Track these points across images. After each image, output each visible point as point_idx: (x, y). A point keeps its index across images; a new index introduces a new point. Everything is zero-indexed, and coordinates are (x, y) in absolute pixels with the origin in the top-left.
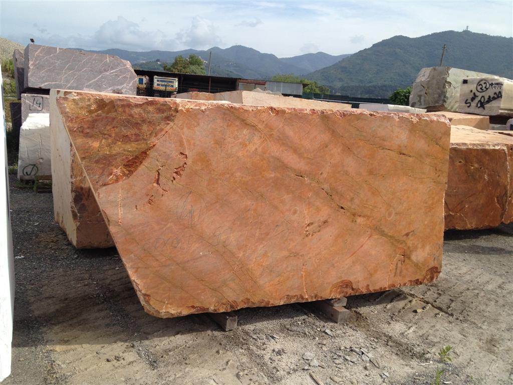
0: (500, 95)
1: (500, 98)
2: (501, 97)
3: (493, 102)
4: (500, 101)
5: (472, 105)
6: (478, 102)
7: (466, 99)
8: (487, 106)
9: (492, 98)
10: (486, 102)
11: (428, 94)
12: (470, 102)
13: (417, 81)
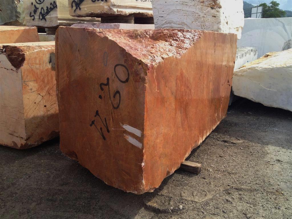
0: (55, 6)
1: (56, 8)
2: (56, 6)
3: (51, 13)
4: (56, 11)
5: (35, 17)
6: (40, 15)
7: (30, 12)
8: (47, 17)
9: (50, 9)
10: (46, 13)
11: (2, 11)
12: (34, 14)
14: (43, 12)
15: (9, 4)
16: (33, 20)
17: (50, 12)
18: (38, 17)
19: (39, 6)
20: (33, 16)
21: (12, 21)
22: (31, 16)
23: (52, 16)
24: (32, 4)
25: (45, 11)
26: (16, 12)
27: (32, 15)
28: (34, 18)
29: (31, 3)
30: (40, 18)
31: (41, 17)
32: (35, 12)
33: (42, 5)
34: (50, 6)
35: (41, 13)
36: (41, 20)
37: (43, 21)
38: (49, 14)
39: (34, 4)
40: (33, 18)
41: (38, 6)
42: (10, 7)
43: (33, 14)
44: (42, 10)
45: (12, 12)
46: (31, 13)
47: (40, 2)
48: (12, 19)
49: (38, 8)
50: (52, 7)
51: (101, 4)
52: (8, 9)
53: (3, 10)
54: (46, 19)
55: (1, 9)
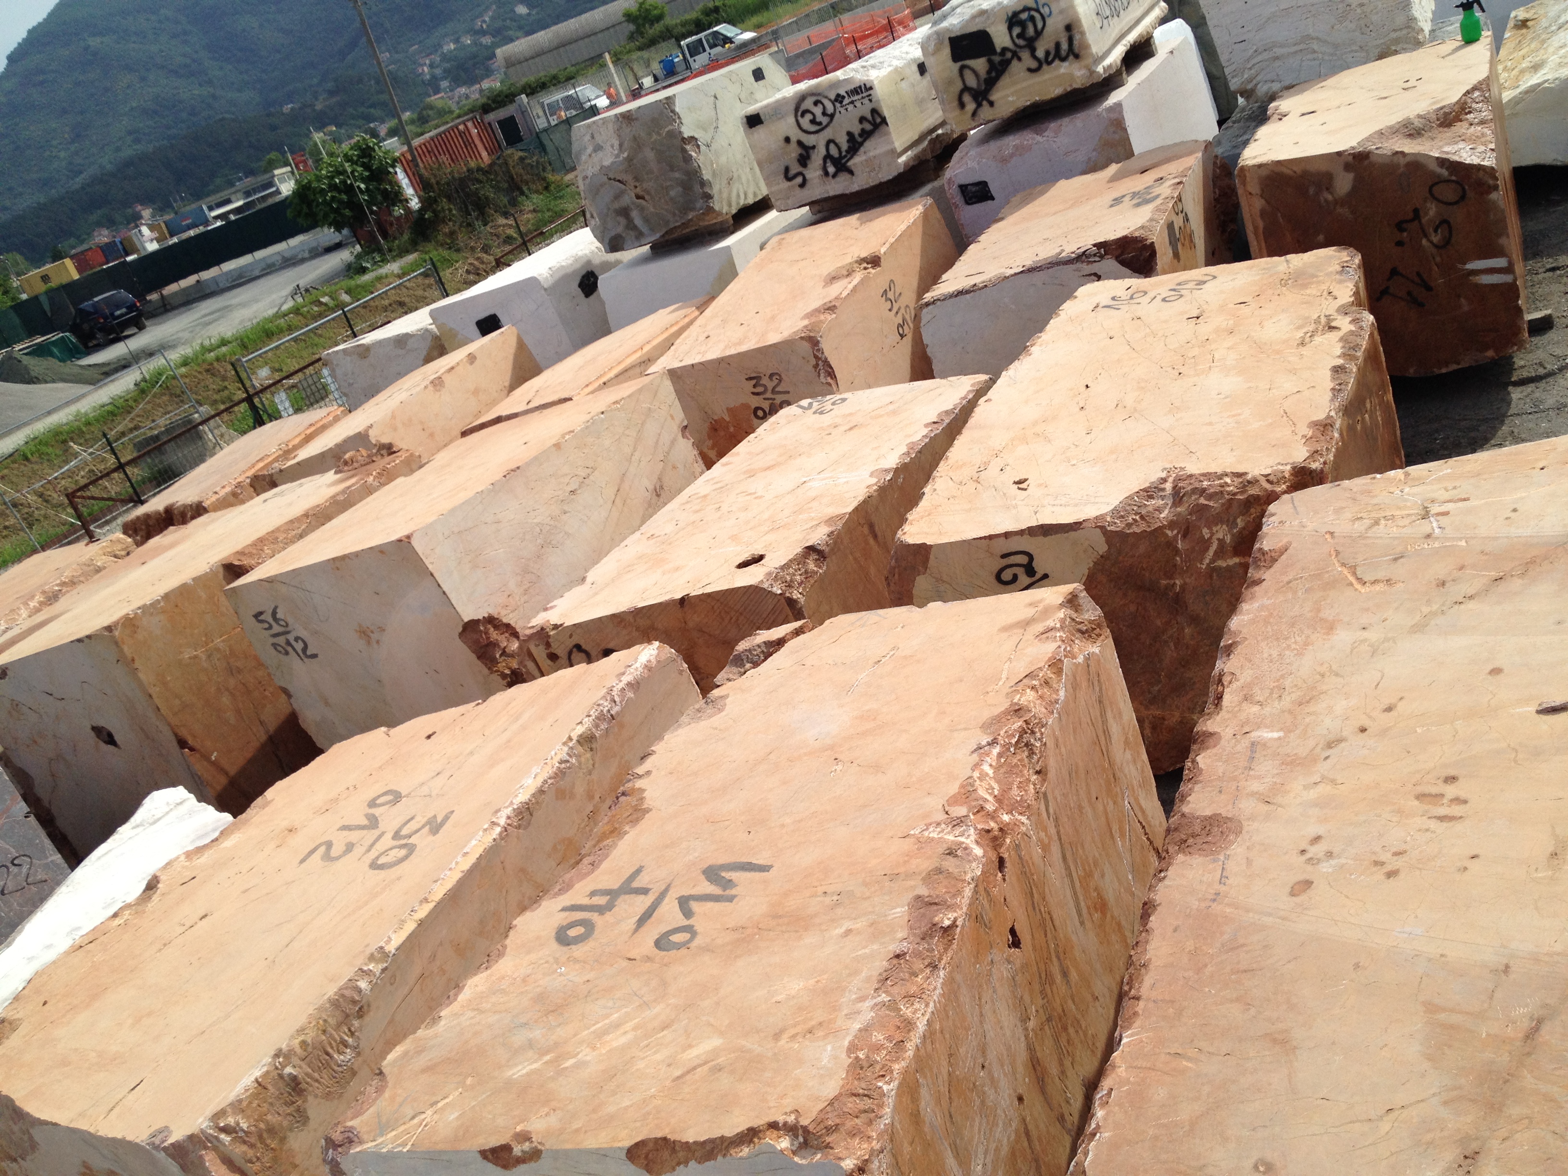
0: (878, 120)
1: (884, 126)
2: (884, 121)
3: (868, 144)
4: (888, 134)
5: (807, 177)
6: (825, 162)
7: (782, 169)
8: (855, 162)
9: (860, 135)
10: (847, 152)
11: (647, 197)
12: (801, 169)
13: (589, 174)
14: (834, 151)
15: (672, 169)
16: (802, 185)
17: (861, 144)
18: (820, 172)
19: (819, 141)
20: (800, 174)
21: (690, 216)
22: (788, 178)
23: (871, 154)
24: (787, 140)
25: (845, 147)
26: (703, 183)
27: (792, 172)
28: (805, 181)
29: (781, 138)
30: (826, 174)
31: (831, 169)
32: (804, 160)
33: (827, 134)
34: (860, 127)
35: (828, 157)
36: (834, 176)
37: (843, 177)
38: (862, 149)
39: (794, 139)
40: (799, 180)
41: (809, 140)
42: (677, 175)
43: (795, 168)
44: (832, 146)
45: (687, 188)
46: (787, 169)
47: (817, 128)
48: (693, 209)
49: (814, 147)
50: (868, 127)
51: (1062, 71)
53: (648, 193)
54: (853, 168)
55: (641, 193)
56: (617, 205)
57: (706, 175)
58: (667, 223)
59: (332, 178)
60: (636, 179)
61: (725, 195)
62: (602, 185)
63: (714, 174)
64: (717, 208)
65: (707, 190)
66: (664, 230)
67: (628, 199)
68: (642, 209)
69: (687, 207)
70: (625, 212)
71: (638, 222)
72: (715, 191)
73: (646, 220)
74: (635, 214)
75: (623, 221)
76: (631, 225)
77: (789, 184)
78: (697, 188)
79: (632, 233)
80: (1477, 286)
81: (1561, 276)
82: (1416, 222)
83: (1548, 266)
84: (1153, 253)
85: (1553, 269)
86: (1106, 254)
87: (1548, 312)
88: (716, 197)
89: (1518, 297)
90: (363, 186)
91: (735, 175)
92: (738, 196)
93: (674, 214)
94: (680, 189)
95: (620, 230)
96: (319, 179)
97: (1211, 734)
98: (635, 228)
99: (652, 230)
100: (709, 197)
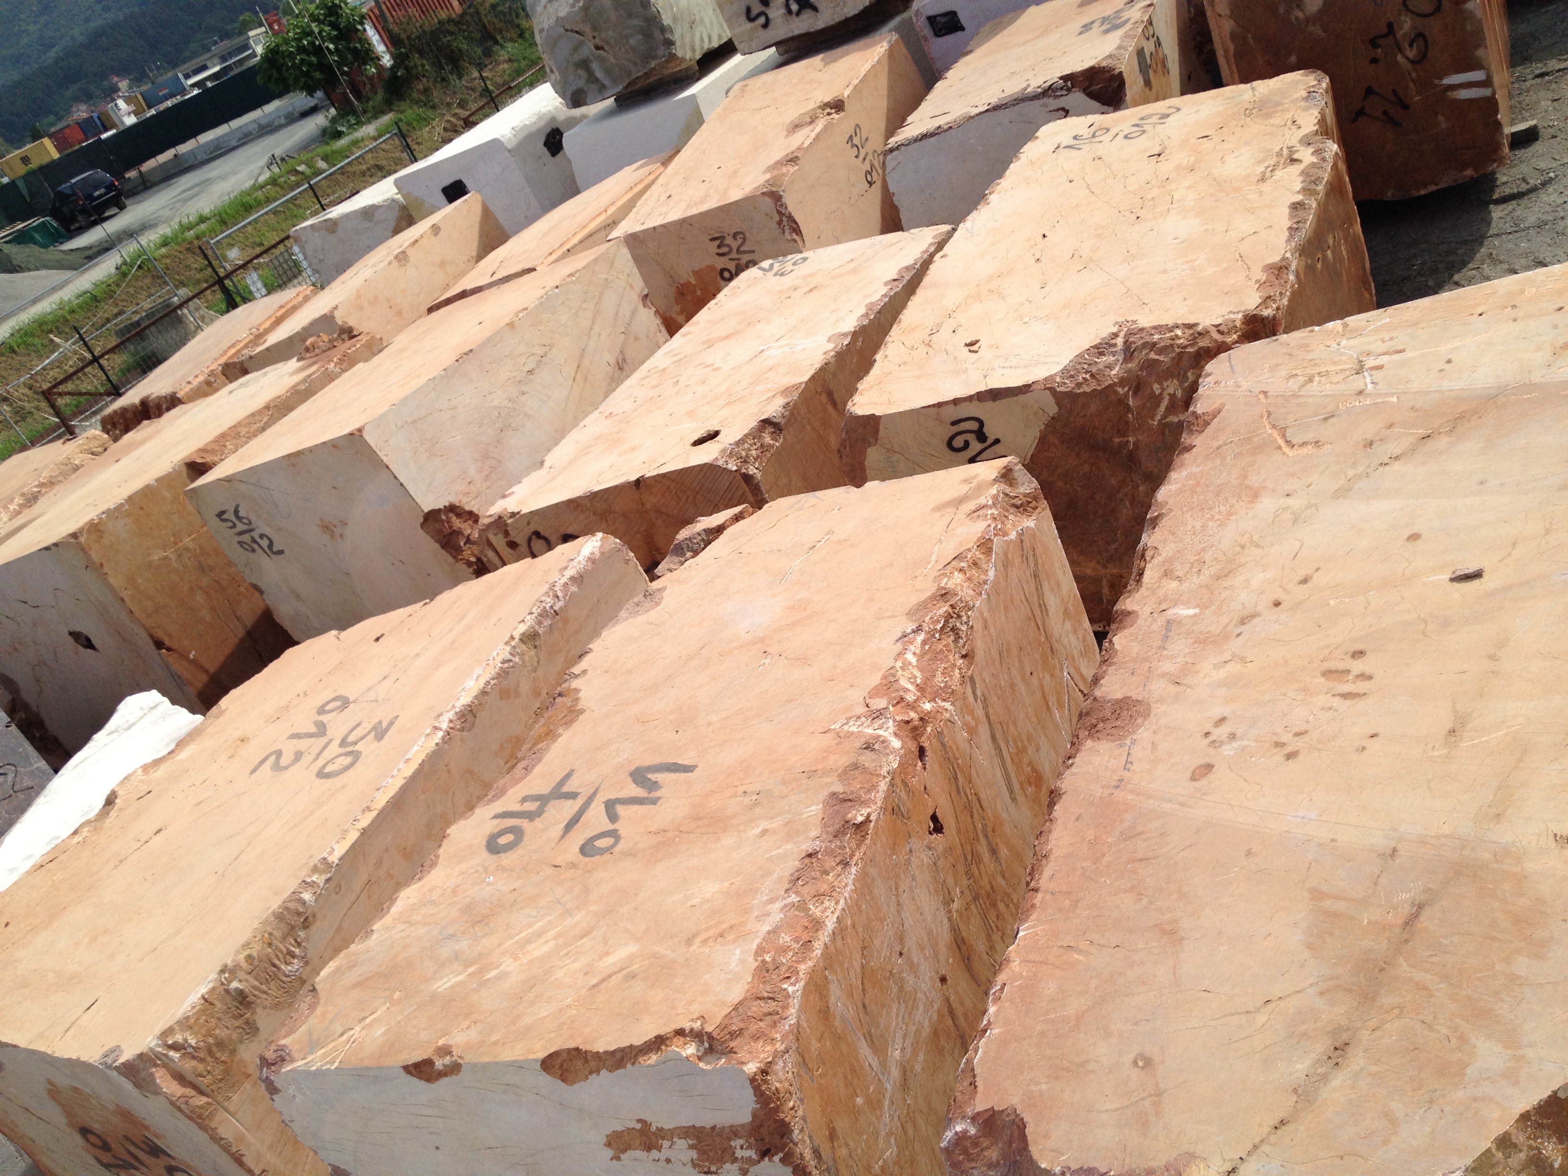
5: (771, 16)
7: (744, 9)
11: (606, 48)
12: (763, 9)
13: (545, 25)
15: (630, 16)
16: (765, 26)
18: (783, 11)
20: (762, 13)
21: (653, 64)
22: (751, 19)
26: (663, 29)
27: (754, 12)
28: (768, 20)
30: (790, 12)
31: (794, 7)
36: (798, 14)
37: (807, 14)
40: (762, 20)
42: (636, 22)
43: (757, 8)
45: (647, 35)
46: (748, 10)
48: (655, 57)
52: (629, 31)
53: (608, 43)
54: (817, 4)
55: (600, 43)
56: (576, 58)
57: (667, 20)
58: (629, 73)
59: (300, 40)
60: (594, 29)
61: (687, 40)
62: (559, 37)
63: (675, 18)
64: (680, 54)
65: (668, 36)
66: (627, 82)
67: (588, 50)
68: (602, 60)
69: (648, 56)
70: (584, 64)
71: (599, 74)
72: (676, 37)
73: (608, 71)
74: (595, 66)
75: (582, 73)
76: (592, 79)
77: (750, 25)
78: (657, 34)
79: (593, 86)
80: (1455, 101)
81: (1550, 82)
82: (1390, 37)
83: (1537, 72)
84: (1122, 83)
85: (1542, 75)
86: (1073, 86)
87: (1533, 123)
88: (678, 43)
89: (1497, 111)
90: (331, 46)
91: (698, 18)
92: (702, 39)
93: (636, 64)
94: (640, 37)
95: (581, 83)
96: (286, 42)
97: (1129, 613)
98: (597, 80)
99: (615, 81)
100: (670, 43)
